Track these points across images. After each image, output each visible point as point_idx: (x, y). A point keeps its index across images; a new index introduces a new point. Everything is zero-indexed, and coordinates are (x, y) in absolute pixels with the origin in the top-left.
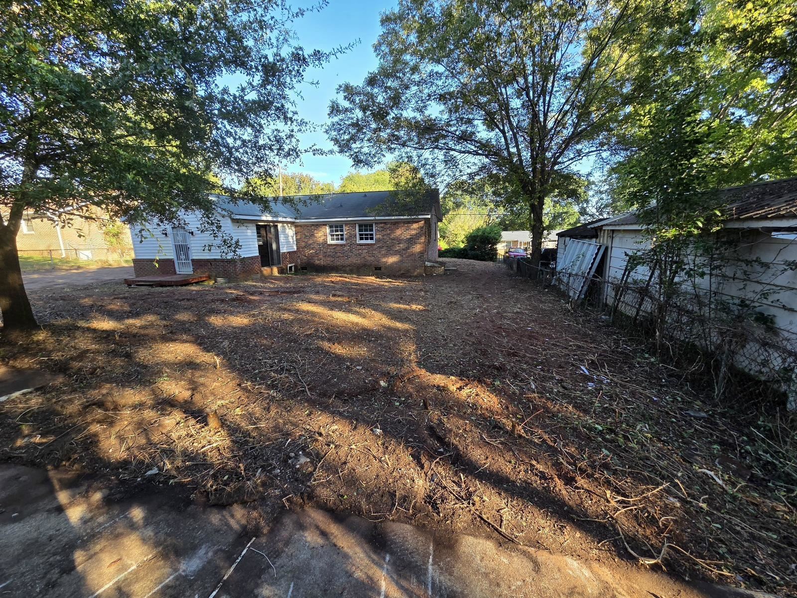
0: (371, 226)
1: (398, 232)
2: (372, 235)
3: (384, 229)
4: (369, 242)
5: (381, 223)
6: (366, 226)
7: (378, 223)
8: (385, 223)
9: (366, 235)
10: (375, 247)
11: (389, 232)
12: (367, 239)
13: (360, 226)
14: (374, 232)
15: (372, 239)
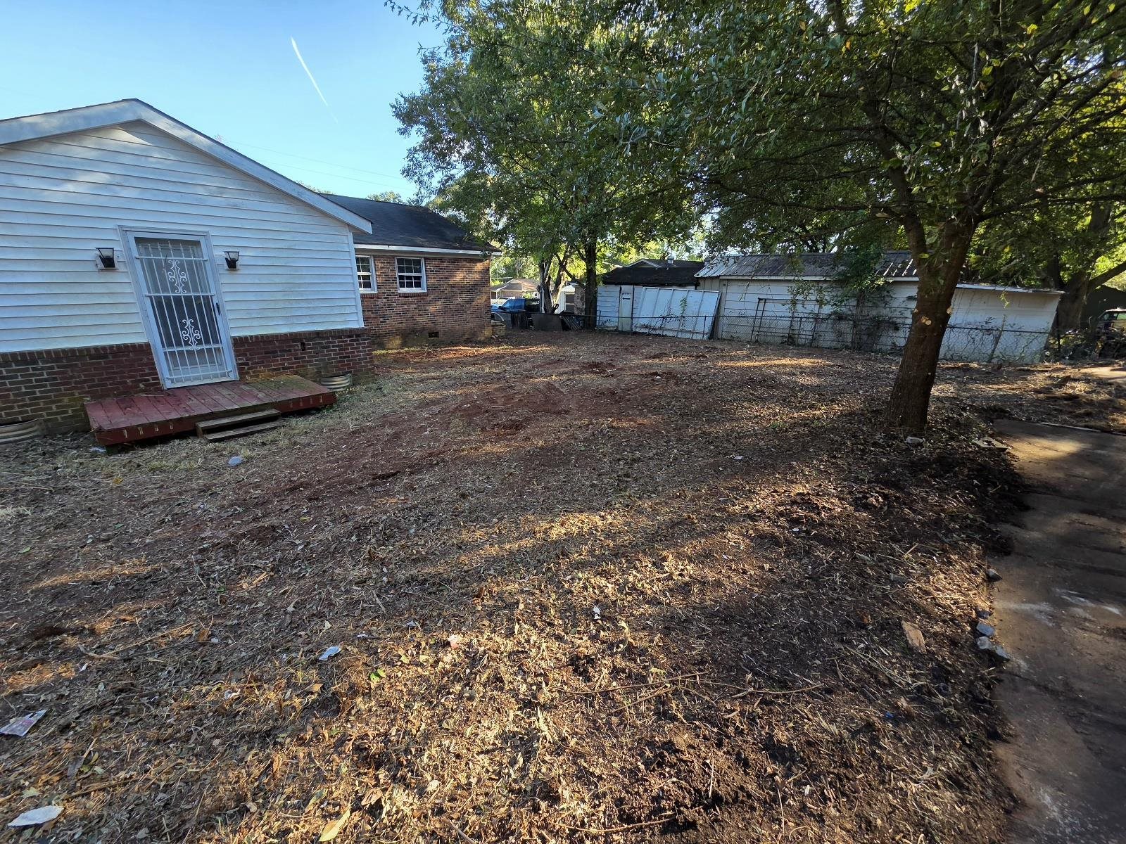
0: (418, 262)
1: (459, 276)
2: (419, 278)
3: (439, 269)
4: (414, 290)
5: (435, 259)
6: (408, 262)
7: (429, 258)
8: (440, 259)
9: (408, 278)
10: (429, 298)
11: (447, 274)
12: (410, 285)
13: (400, 261)
14: (423, 274)
15: (418, 285)
